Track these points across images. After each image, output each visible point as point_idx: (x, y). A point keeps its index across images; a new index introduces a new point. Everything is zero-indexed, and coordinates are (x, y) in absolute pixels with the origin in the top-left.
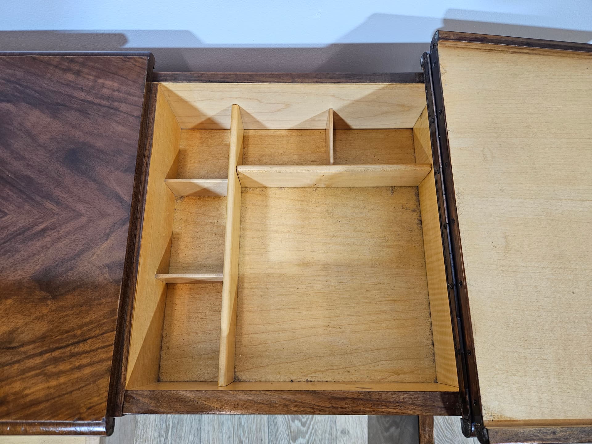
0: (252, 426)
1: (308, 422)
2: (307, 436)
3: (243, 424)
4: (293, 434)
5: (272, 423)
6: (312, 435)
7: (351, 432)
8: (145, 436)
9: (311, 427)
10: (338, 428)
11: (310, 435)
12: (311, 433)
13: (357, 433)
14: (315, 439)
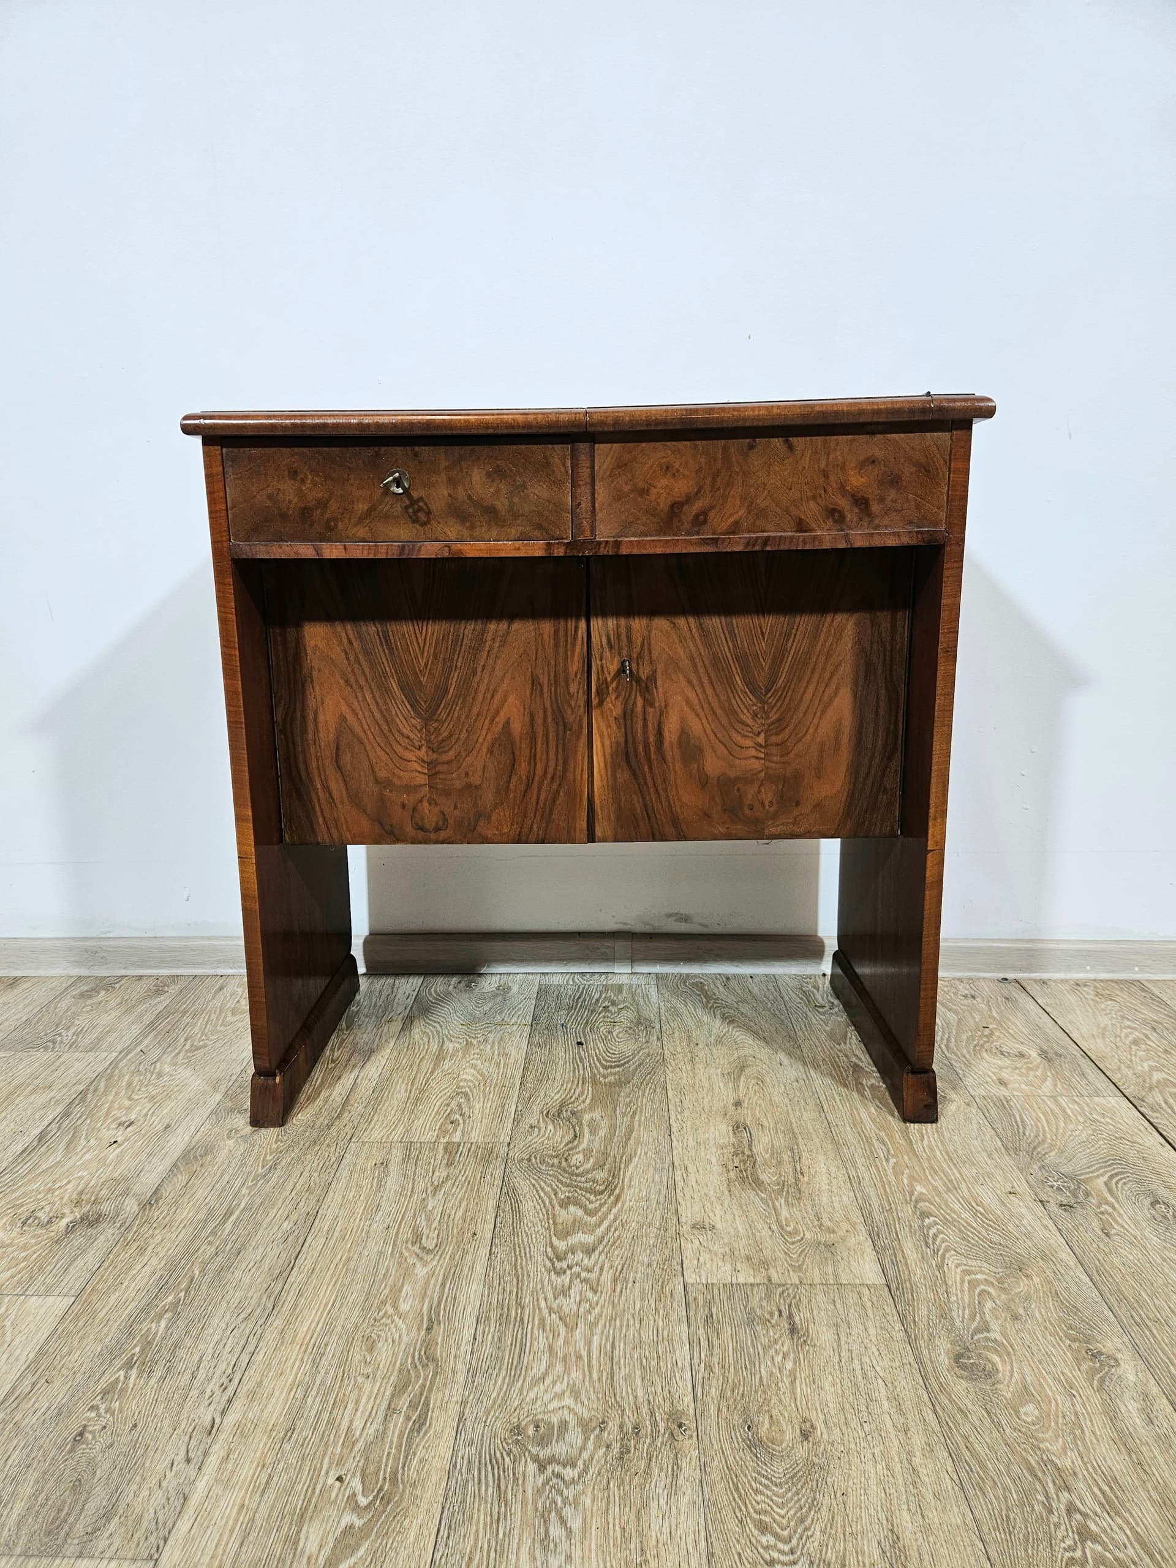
0: (454, 1211)
1: (604, 1209)
2: (599, 1231)
3: (430, 1208)
4: (560, 1227)
5: (508, 1208)
6: (613, 1229)
7: (719, 1226)
8: (168, 1219)
9: (611, 1217)
10: (683, 1220)
11: (608, 1229)
12: (610, 1226)
13: (736, 1229)
14: (619, 1236)
